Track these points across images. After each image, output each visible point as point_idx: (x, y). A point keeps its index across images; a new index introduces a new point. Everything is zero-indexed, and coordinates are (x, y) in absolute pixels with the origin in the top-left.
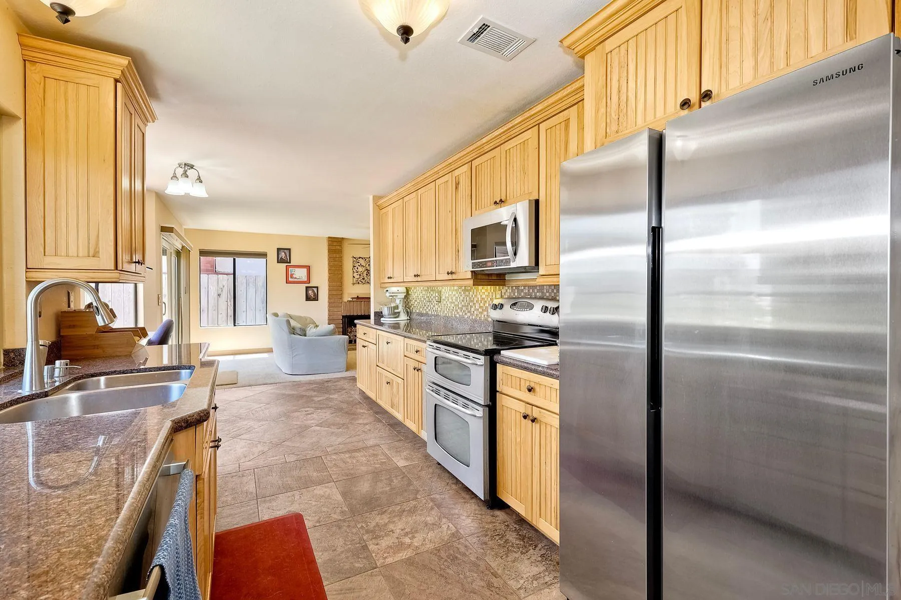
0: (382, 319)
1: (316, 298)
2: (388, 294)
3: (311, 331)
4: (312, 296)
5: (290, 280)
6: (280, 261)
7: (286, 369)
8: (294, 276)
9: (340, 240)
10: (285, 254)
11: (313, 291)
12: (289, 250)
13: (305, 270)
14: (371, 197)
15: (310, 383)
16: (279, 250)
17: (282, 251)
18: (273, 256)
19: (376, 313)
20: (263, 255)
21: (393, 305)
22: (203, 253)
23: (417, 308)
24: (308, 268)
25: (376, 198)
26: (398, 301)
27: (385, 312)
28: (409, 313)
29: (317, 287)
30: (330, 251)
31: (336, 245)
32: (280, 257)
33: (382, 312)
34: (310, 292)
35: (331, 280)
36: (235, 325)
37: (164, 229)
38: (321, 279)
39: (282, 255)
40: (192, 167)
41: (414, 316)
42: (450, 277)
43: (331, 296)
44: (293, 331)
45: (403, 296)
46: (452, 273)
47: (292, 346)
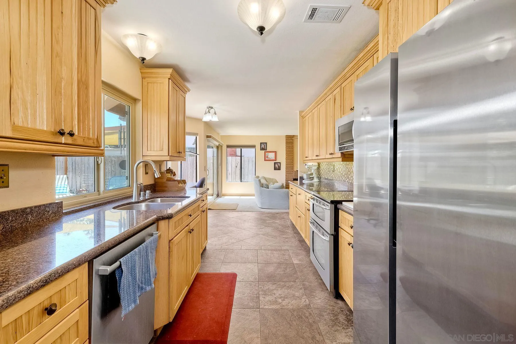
0: (303, 181)
1: (279, 169)
2: (306, 167)
3: (271, 186)
4: (277, 167)
5: (266, 159)
6: (262, 149)
7: (259, 205)
8: (268, 157)
9: (292, 136)
10: (264, 145)
11: (278, 165)
12: (266, 143)
13: (274, 154)
14: (298, 112)
15: (268, 213)
16: (261, 143)
17: (263, 144)
18: (258, 147)
19: (300, 177)
20: (254, 147)
21: (309, 173)
22: (228, 146)
23: (324, 175)
24: (275, 152)
25: (301, 112)
26: (313, 171)
27: (305, 177)
28: (319, 178)
29: (280, 163)
30: (287, 143)
31: (290, 140)
32: (262, 147)
33: (303, 177)
34: (276, 165)
35: (287, 159)
36: (241, 182)
37: (208, 137)
38: (282, 159)
39: (263, 146)
40: (212, 108)
41: (322, 180)
42: (331, 156)
43: (287, 168)
44: (262, 186)
45: (316, 168)
46: (332, 154)
47: (261, 194)
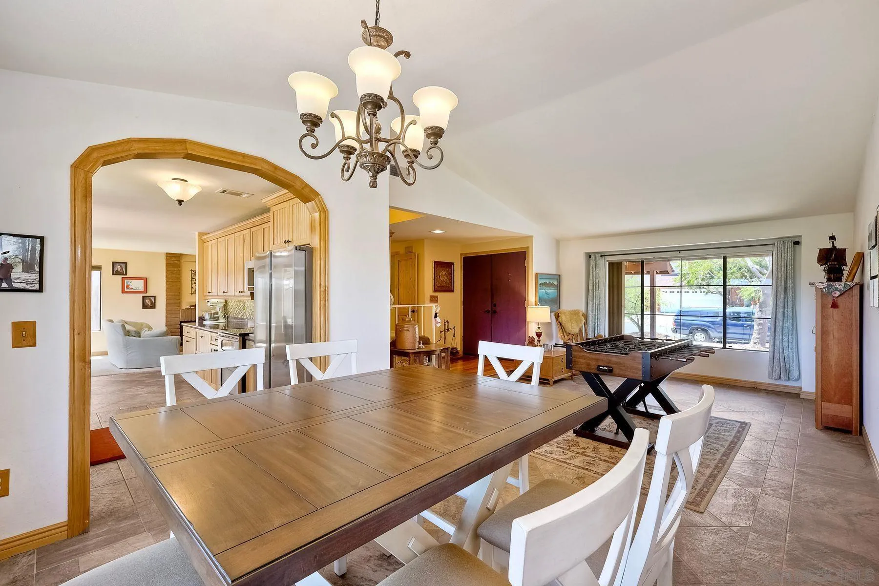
1: (153, 306)
2: (209, 304)
3: (145, 333)
4: (149, 303)
5: (126, 290)
6: (115, 273)
8: (130, 287)
9: (179, 255)
10: (121, 267)
11: (150, 300)
12: (126, 264)
13: (142, 282)
14: (197, 233)
16: (114, 263)
17: (117, 264)
18: (107, 269)
20: (97, 268)
24: (146, 280)
25: (201, 235)
26: (217, 309)
27: (207, 316)
29: (155, 297)
30: (168, 265)
31: (174, 262)
32: (116, 269)
34: (147, 301)
35: (168, 290)
38: (159, 289)
39: (118, 268)
43: (168, 305)
44: (128, 333)
47: (127, 346)
